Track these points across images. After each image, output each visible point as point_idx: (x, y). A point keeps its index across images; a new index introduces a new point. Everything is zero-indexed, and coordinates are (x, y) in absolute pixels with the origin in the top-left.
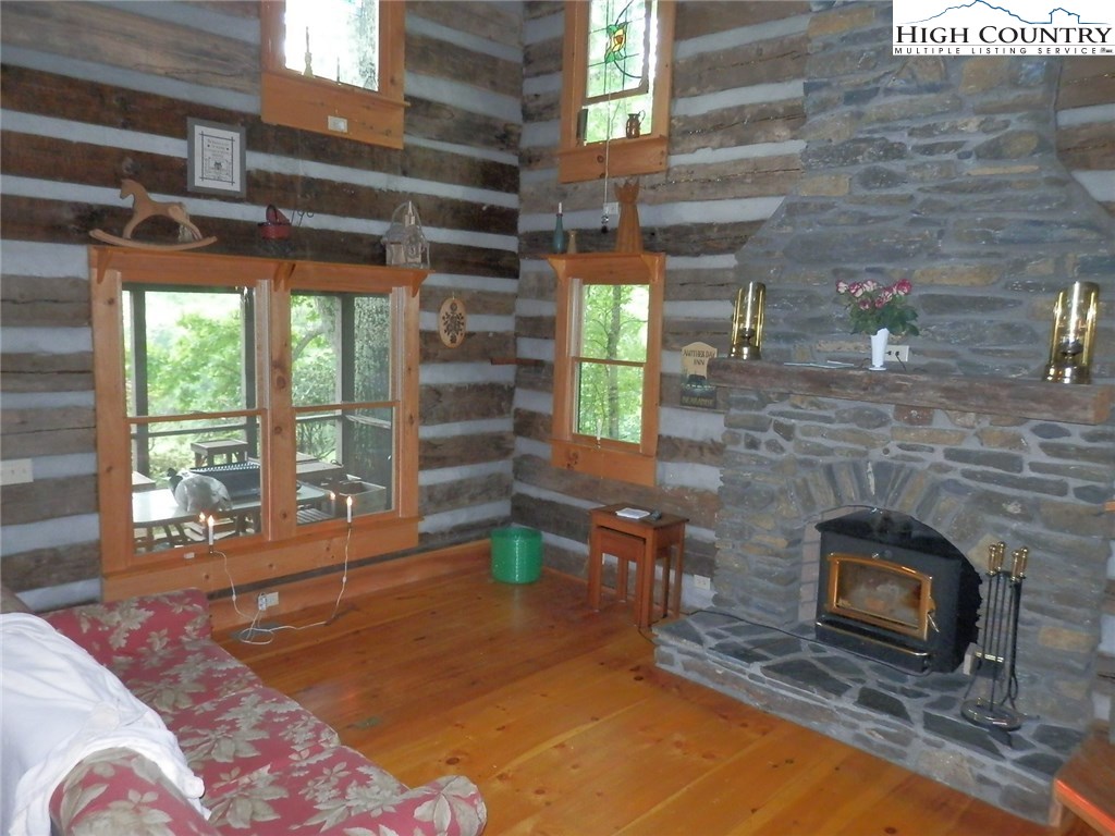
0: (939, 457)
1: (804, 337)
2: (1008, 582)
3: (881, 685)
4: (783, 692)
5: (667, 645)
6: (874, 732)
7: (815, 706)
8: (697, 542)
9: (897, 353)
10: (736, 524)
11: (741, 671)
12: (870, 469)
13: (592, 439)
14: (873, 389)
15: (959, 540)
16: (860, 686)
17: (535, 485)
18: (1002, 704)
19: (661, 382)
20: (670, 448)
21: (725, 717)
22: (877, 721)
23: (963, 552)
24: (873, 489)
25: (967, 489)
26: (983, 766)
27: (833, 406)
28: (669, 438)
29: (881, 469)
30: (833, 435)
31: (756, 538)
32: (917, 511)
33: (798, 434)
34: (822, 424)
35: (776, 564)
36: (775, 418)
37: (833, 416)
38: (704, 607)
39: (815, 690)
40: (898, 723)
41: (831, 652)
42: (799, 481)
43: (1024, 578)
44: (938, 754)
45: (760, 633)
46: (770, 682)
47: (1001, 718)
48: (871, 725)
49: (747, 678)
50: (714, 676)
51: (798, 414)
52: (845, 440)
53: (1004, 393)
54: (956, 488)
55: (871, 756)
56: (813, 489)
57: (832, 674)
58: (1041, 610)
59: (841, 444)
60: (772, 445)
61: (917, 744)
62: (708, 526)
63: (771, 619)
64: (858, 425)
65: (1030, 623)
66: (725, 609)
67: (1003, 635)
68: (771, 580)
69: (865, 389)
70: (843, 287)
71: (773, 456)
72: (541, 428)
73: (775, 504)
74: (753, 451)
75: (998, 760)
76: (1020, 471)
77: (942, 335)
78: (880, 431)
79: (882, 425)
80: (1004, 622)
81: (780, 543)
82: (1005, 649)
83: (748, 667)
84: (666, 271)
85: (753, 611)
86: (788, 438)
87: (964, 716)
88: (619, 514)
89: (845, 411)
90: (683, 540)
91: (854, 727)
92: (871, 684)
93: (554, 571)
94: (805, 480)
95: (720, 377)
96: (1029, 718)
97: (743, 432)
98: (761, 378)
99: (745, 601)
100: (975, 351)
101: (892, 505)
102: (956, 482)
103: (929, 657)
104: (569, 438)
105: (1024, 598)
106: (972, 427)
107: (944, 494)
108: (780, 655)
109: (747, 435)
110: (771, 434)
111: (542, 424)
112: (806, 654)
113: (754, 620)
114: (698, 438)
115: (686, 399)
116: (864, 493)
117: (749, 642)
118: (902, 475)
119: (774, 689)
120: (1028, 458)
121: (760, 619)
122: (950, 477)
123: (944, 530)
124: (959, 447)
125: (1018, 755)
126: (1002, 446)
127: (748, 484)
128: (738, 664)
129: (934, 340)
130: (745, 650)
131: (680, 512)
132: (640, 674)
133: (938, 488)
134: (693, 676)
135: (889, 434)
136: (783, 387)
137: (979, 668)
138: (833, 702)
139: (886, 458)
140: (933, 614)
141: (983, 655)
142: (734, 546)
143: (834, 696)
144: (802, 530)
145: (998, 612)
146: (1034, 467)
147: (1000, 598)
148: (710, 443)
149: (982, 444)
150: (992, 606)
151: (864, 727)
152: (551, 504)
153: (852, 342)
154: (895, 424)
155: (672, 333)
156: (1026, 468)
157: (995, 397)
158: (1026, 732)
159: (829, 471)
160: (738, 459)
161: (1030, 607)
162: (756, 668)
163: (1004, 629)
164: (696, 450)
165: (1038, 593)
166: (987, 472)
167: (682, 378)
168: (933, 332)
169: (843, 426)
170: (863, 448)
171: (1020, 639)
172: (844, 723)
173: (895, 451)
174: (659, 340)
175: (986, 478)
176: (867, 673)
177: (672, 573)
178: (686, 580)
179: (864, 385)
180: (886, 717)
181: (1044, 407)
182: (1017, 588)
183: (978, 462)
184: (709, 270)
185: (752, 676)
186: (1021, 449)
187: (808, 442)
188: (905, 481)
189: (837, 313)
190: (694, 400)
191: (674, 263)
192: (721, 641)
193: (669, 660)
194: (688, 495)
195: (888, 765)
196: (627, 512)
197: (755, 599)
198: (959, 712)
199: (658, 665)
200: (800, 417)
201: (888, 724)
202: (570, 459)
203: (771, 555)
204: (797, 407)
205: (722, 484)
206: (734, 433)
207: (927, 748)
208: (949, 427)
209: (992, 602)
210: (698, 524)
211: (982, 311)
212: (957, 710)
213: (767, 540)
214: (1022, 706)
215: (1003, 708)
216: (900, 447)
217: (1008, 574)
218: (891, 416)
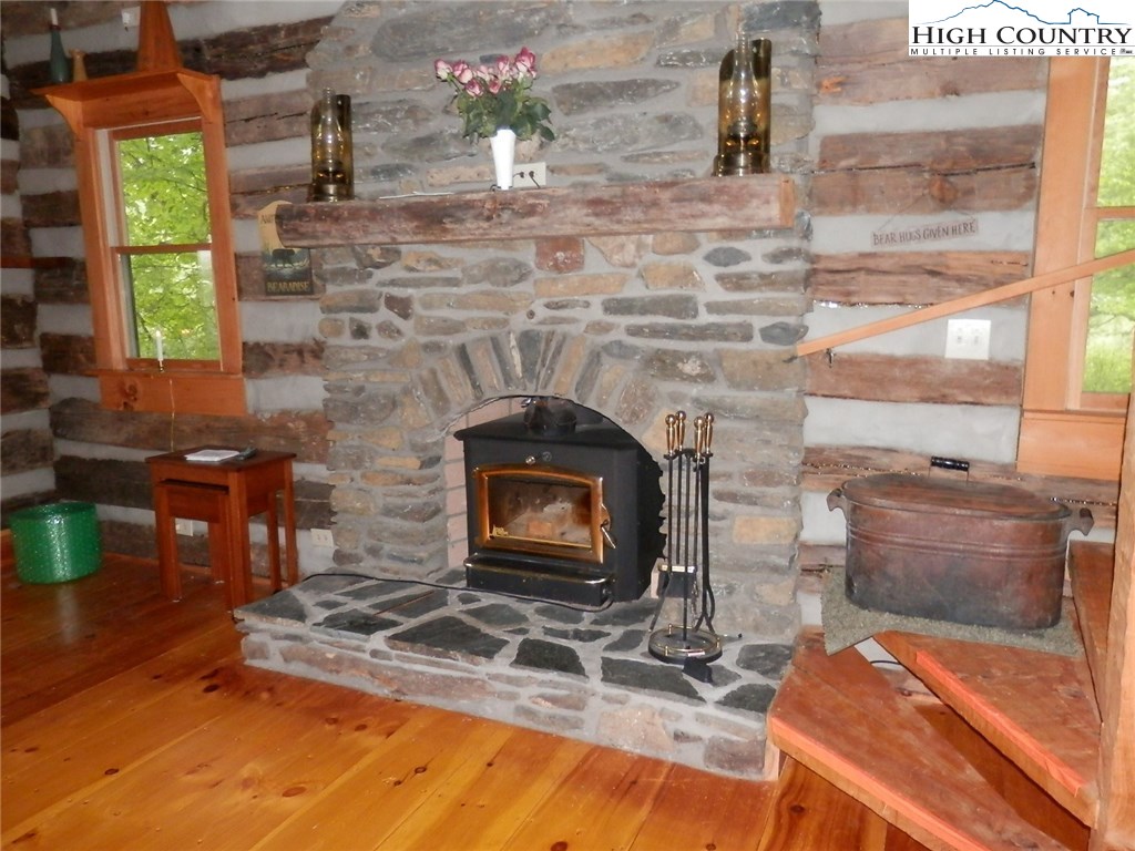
0: (596, 313)
1: (410, 167)
2: (693, 465)
3: (548, 631)
4: (418, 667)
5: (258, 631)
6: (539, 700)
7: (461, 679)
8: (311, 484)
9: (532, 174)
10: (351, 447)
11: (358, 649)
12: (513, 343)
13: (153, 362)
14: (499, 216)
15: (630, 422)
16: (520, 638)
17: (83, 440)
18: (698, 627)
19: (237, 267)
20: (261, 358)
21: (335, 721)
22: (542, 683)
23: (636, 436)
24: (519, 369)
25: (634, 350)
26: (679, 717)
27: (458, 262)
28: (257, 345)
29: (528, 341)
30: (462, 303)
31: (380, 463)
32: (576, 390)
33: (417, 308)
34: (447, 290)
35: (409, 495)
36: (385, 290)
37: (460, 275)
38: (321, 570)
39: (459, 656)
40: (570, 680)
41: (487, 599)
42: (425, 373)
43: (711, 455)
44: (622, 712)
45: (392, 591)
46: (398, 657)
47: (699, 647)
48: (535, 690)
49: (367, 656)
50: (322, 663)
51: (414, 279)
52: (478, 308)
53: (665, 196)
54: (623, 352)
55: (537, 733)
56: (444, 383)
57: (485, 629)
58: (732, 497)
59: (475, 314)
60: (388, 330)
61: (595, 704)
62: (321, 459)
63: (409, 572)
64: (493, 284)
65: (722, 518)
66: (351, 568)
67: (691, 539)
68: (404, 517)
69: (489, 218)
70: (443, 71)
71: (390, 344)
72: (82, 357)
73: (399, 411)
74: (362, 342)
75: (697, 705)
76: (694, 317)
77: (586, 141)
78: (521, 287)
79: (522, 278)
80: (692, 520)
81: (411, 464)
82: (695, 554)
83: (366, 641)
84: (222, 103)
85: (386, 563)
86: (405, 316)
87: (653, 654)
88: (191, 458)
89: (473, 267)
90: (291, 483)
91: (512, 697)
92: (536, 634)
93: (125, 558)
94: (433, 372)
95: (295, 230)
96: (730, 639)
97: (345, 316)
98: (350, 223)
99: (374, 552)
100: (627, 159)
101: (545, 387)
102: (620, 344)
103: (607, 583)
104: (120, 366)
105: (713, 486)
106: (633, 265)
107: (607, 361)
108: (415, 616)
109: (352, 320)
110: (384, 314)
111: (82, 352)
112: (454, 608)
113: (389, 576)
114: (296, 339)
115: (272, 286)
116: (508, 378)
117: (374, 606)
118: (553, 345)
119: (407, 666)
120: (702, 299)
121: (396, 573)
122: (614, 339)
123: (612, 410)
124: (619, 296)
125: (721, 692)
126: (671, 285)
127: (360, 390)
128: (353, 638)
129: (575, 150)
130: (367, 617)
131: (282, 446)
132: (214, 681)
133: (598, 355)
134: (297, 669)
135: (532, 291)
136: (382, 232)
137: (665, 585)
138: (483, 668)
139: (530, 325)
140: (608, 527)
141: (670, 568)
142: (352, 480)
143: (483, 659)
144: (440, 444)
145: (683, 508)
146: (713, 308)
147: (684, 490)
148: (312, 343)
149: (647, 287)
150: (675, 502)
151: (526, 695)
152: (111, 464)
153: (472, 167)
154: (539, 274)
155: (243, 193)
156: (702, 310)
157: (655, 204)
158: (728, 660)
159: (462, 353)
160: (343, 356)
161: (720, 497)
162: (378, 640)
163: (692, 530)
164: (295, 355)
165: (728, 476)
166: (657, 324)
167: (264, 257)
168: (574, 139)
169: (473, 288)
170: (500, 315)
171: (711, 540)
172: (500, 695)
173: (542, 312)
174: (227, 205)
175: (655, 332)
176: (531, 620)
177: (282, 532)
178: (303, 538)
179: (486, 213)
180: (553, 676)
181: (717, 208)
182: (704, 472)
183: (644, 311)
184: (281, 95)
185: (375, 653)
186: (694, 285)
187: (429, 317)
188: (558, 351)
189: (450, 127)
190: (283, 286)
191: (233, 89)
192: (334, 611)
193: (261, 652)
194: (293, 421)
195: (561, 740)
196: (205, 455)
197: (387, 548)
198: (647, 650)
199: (248, 662)
200: (417, 283)
201: (556, 685)
202: (127, 395)
203: (401, 483)
204: (412, 269)
205: (328, 395)
206: (336, 320)
207: (609, 708)
208: (605, 269)
209: (675, 497)
210: (307, 459)
211: (633, 100)
212: (644, 647)
213: (392, 462)
214: (721, 626)
215: (699, 633)
216: (548, 306)
217: (690, 453)
218: (532, 264)
